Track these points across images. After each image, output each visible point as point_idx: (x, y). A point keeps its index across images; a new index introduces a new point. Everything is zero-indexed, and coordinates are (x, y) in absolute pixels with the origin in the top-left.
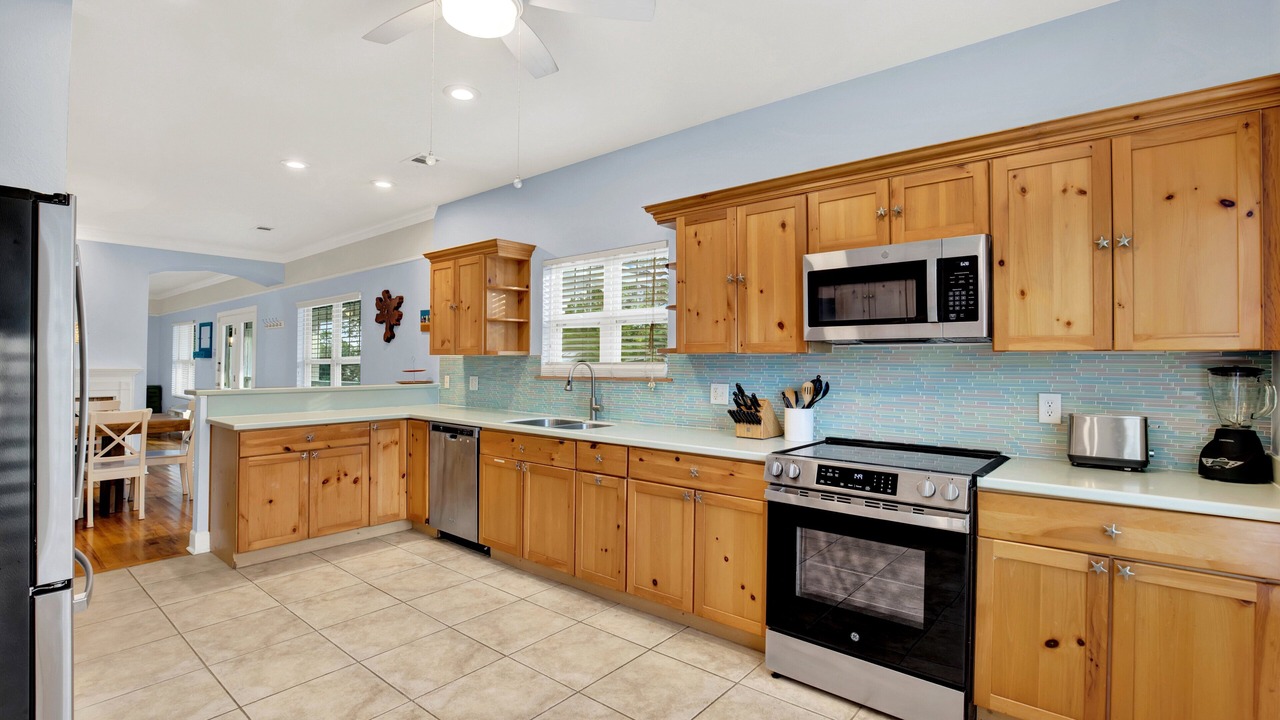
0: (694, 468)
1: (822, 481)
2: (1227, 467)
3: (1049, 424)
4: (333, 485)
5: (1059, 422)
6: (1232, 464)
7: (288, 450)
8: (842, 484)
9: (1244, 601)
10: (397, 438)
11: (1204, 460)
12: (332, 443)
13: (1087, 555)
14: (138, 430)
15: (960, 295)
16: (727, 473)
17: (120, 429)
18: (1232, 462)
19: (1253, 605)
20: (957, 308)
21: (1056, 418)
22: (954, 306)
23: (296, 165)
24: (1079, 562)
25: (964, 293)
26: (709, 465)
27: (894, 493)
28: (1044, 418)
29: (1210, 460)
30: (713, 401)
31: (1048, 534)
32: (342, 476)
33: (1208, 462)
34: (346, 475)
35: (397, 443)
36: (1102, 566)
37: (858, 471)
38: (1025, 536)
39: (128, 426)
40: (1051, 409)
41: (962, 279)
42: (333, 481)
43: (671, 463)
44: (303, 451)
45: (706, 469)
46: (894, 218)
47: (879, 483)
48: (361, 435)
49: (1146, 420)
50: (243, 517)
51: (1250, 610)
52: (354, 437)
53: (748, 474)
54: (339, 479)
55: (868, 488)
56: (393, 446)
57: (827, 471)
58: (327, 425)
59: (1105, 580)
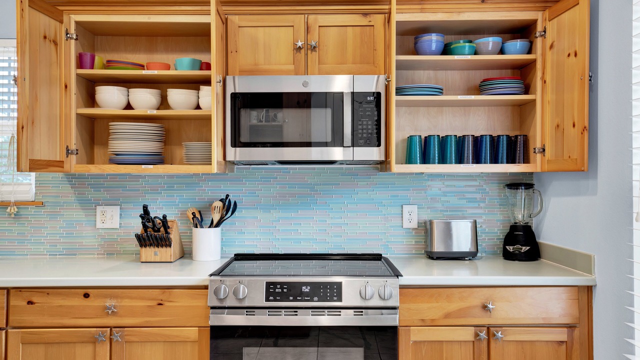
0: (109, 302)
1: (271, 298)
2: (522, 251)
3: (410, 229)
5: (417, 227)
6: (525, 249)
8: (291, 298)
9: (561, 342)
11: (507, 247)
13: (473, 328)
15: (367, 125)
16: (155, 303)
18: (524, 248)
19: (565, 343)
20: (365, 135)
21: (414, 225)
22: (362, 134)
24: (467, 334)
25: (370, 123)
26: (131, 298)
27: (340, 300)
28: (406, 225)
29: (511, 247)
30: (99, 225)
31: (447, 316)
33: (510, 248)
36: (483, 335)
37: (306, 284)
38: (433, 320)
40: (412, 217)
41: (368, 111)
43: (79, 302)
45: (127, 303)
46: (309, 52)
47: (325, 293)
49: (475, 222)
51: (564, 346)
53: (183, 301)
55: (316, 299)
57: (275, 288)
59: (485, 344)
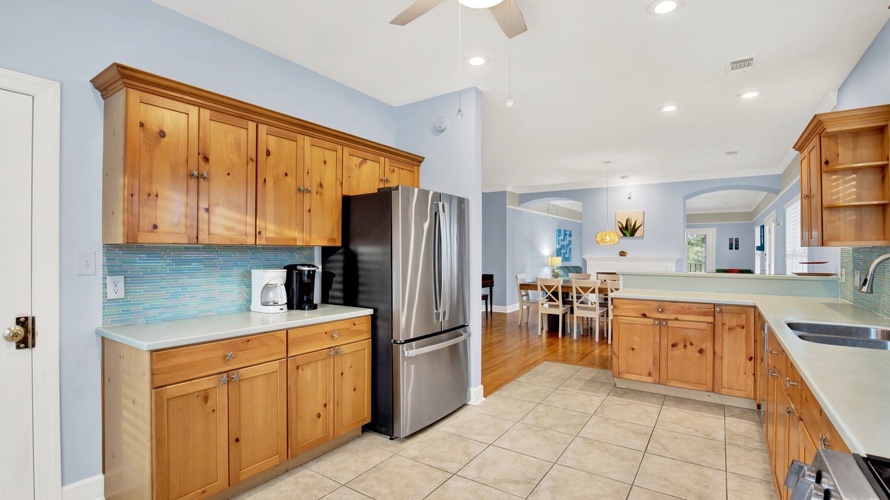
4: (679, 350)
7: (644, 316)
10: (744, 323)
12: (680, 317)
14: (593, 292)
17: (585, 289)
23: (669, 109)
32: (688, 344)
34: (692, 344)
35: (743, 327)
39: (590, 288)
42: (681, 346)
44: (655, 319)
48: (706, 314)
50: (615, 354)
52: (699, 315)
54: (685, 346)
56: (739, 329)
58: (675, 302)
